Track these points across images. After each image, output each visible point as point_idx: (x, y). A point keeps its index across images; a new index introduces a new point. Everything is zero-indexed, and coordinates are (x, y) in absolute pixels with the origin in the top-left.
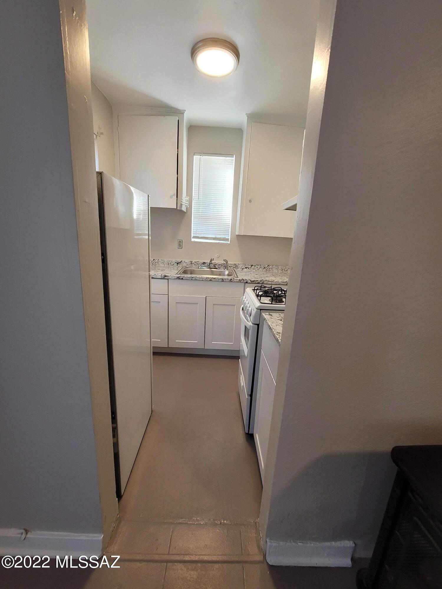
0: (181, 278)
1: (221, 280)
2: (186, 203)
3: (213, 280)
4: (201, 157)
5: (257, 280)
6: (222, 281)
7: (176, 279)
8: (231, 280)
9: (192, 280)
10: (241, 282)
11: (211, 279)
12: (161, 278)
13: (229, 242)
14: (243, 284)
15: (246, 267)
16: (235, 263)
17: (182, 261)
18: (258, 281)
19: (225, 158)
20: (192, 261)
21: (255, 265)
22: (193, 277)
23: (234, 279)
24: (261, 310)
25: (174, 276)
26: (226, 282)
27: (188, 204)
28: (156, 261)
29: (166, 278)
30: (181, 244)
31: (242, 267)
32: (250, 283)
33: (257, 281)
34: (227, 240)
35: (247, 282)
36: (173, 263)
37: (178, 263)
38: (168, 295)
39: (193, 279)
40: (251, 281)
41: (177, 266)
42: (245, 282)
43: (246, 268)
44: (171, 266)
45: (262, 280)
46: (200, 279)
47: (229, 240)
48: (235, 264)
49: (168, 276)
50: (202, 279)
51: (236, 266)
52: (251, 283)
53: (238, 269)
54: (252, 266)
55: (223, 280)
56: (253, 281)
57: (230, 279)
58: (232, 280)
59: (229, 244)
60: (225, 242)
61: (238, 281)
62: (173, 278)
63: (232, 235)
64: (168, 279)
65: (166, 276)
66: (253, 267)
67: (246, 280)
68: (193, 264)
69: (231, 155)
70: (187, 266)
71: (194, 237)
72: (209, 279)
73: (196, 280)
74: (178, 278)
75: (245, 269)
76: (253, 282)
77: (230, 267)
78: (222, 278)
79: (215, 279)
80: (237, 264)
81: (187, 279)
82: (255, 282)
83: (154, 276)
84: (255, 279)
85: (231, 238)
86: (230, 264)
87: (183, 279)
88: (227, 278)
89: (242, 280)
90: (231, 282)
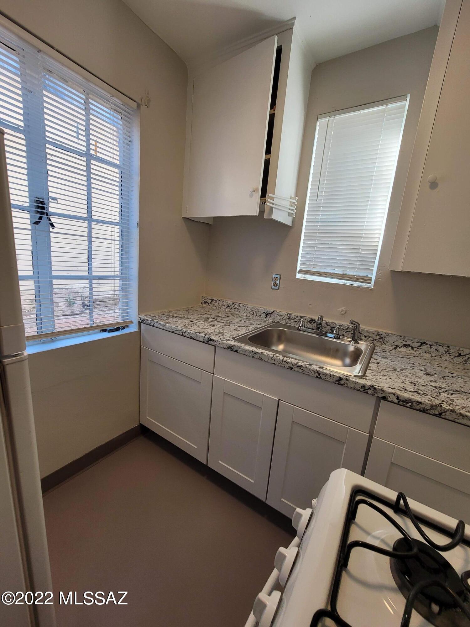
0: (235, 349)
1: (314, 375)
2: (290, 209)
3: (297, 369)
4: (331, 119)
5: (419, 399)
6: (317, 377)
7: (226, 348)
8: (338, 381)
9: (253, 357)
10: (367, 393)
11: (292, 367)
12: (203, 341)
13: (371, 286)
14: (373, 400)
15: (404, 343)
16: (380, 330)
17: (274, 311)
18: (423, 406)
19: (384, 107)
20: (290, 315)
21: (431, 343)
22: (256, 353)
25: (224, 343)
26: (328, 381)
27: (293, 210)
28: (236, 306)
29: (211, 342)
30: (278, 282)
31: (395, 343)
32: (393, 402)
33: (420, 403)
34: (367, 281)
35: (384, 398)
36: (260, 313)
37: (267, 315)
38: (213, 374)
39: (256, 356)
40: (398, 398)
41: (265, 319)
42: (380, 395)
43: (405, 346)
44: (257, 317)
45: (438, 406)
46: (269, 361)
47: (371, 280)
48: (378, 334)
49: (213, 340)
50: (272, 362)
51: (382, 337)
52: (398, 404)
53: (384, 346)
54: (422, 344)
55: (319, 374)
56: (407, 401)
57: (338, 379)
58: (342, 382)
59: (372, 290)
60: (364, 285)
61: (358, 387)
62: (222, 346)
63: (380, 271)
64: (215, 346)
65: (211, 340)
66: (424, 347)
67: (383, 391)
68: (292, 319)
69: (401, 97)
70: (282, 322)
71: (301, 272)
72: (287, 366)
73: (262, 360)
74: (230, 348)
75: (403, 350)
76: (403, 401)
77: (365, 337)
78: (318, 369)
79: (300, 368)
80: (384, 334)
81: (245, 355)
82: (410, 404)
83: (193, 336)
84: (413, 397)
85: (379, 279)
86: (367, 331)
87: (237, 352)
88: (331, 374)
89: (369, 389)
90: (338, 384)
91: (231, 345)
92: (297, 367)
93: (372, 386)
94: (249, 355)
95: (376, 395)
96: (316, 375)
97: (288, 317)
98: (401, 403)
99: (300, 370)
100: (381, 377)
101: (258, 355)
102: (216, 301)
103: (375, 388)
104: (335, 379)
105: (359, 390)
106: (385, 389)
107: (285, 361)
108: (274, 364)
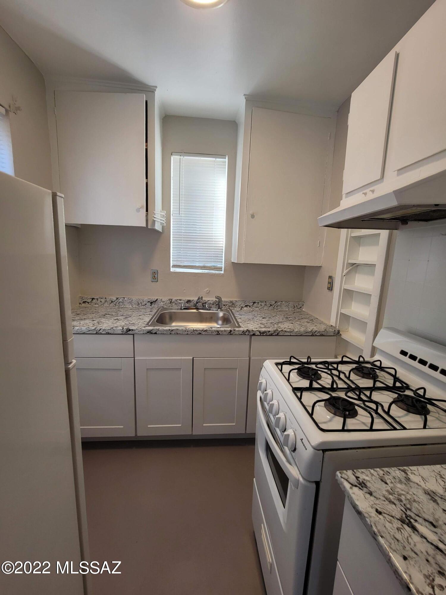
0: (154, 332)
1: (215, 334)
2: (161, 220)
3: (204, 333)
4: (182, 157)
5: (269, 330)
6: (217, 334)
7: (146, 333)
8: (229, 333)
9: (170, 334)
10: (245, 334)
11: (200, 332)
12: (121, 333)
13: (222, 272)
14: (248, 337)
15: (246, 304)
16: (231, 300)
17: (157, 299)
18: (270, 333)
19: (214, 159)
20: (171, 300)
21: (258, 302)
22: (172, 331)
23: (234, 330)
24: (324, 451)
25: (143, 330)
26: (224, 335)
27: (164, 221)
28: (121, 300)
29: (130, 332)
30: (156, 276)
31: (241, 306)
32: (258, 335)
33: (269, 331)
34: (220, 269)
35: (254, 335)
36: (144, 302)
37: (151, 303)
38: (134, 357)
39: (173, 332)
40: (260, 333)
41: (150, 307)
42: (252, 334)
44: (142, 306)
45: (276, 330)
46: (183, 333)
47: (222, 269)
48: (231, 302)
49: (133, 330)
50: (186, 333)
51: (233, 304)
52: (260, 335)
53: (235, 309)
54: (254, 303)
55: (218, 332)
56: (264, 333)
57: (230, 331)
58: (232, 333)
59: (223, 275)
60: (217, 272)
61: (241, 333)
62: (141, 333)
63: (226, 263)
64: (134, 335)
65: (130, 330)
67: (253, 331)
68: (173, 303)
69: (223, 156)
70: (165, 307)
71: (174, 266)
72: (197, 333)
73: (177, 334)
74: (150, 332)
76: (262, 333)
78: (217, 329)
79: (206, 332)
80: (234, 301)
81: (163, 334)
82: (265, 333)
83: (110, 331)
84: (266, 330)
85: (226, 267)
86: (225, 301)
87: (157, 334)
88: (225, 330)
89: (246, 332)
90: (230, 334)
91: (150, 330)
92: (204, 331)
93: (248, 330)
94: (167, 333)
95: (250, 334)
96: (216, 333)
97: (170, 302)
98: (262, 335)
99: (206, 333)
100: (247, 325)
101: (175, 331)
102: (97, 299)
103: (249, 331)
104: (228, 332)
105: (241, 334)
106: (253, 329)
107: (196, 330)
108: (187, 334)
